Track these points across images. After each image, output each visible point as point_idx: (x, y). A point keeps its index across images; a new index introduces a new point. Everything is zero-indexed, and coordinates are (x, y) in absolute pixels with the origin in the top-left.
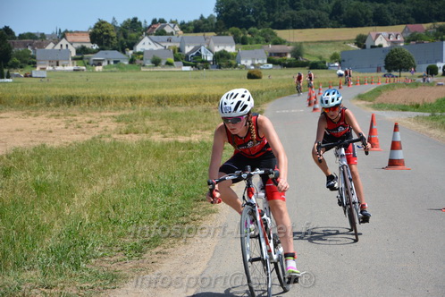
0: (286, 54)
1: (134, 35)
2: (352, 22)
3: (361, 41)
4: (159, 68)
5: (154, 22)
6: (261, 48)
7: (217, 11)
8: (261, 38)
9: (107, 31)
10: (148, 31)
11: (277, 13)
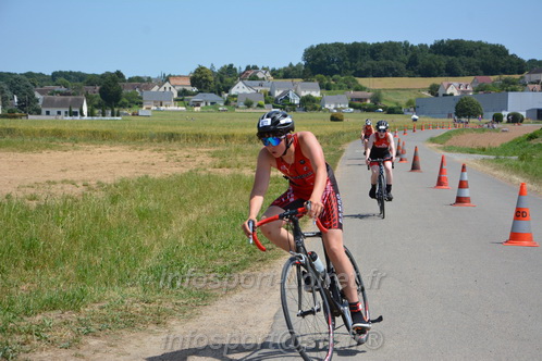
0: (366, 100)
1: (229, 80)
2: (427, 72)
3: (434, 90)
4: (251, 110)
5: (248, 68)
6: (344, 93)
7: (305, 59)
8: (344, 85)
9: (206, 76)
10: (242, 76)
11: (359, 62)
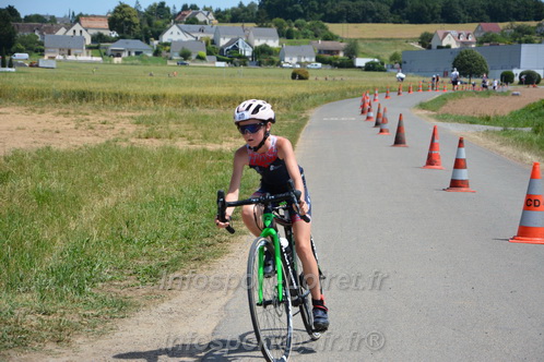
0: (338, 52)
1: (160, 22)
2: (417, 18)
3: (425, 41)
4: (188, 63)
5: (185, 8)
6: (309, 43)
8: (310, 32)
9: (129, 17)
10: (177, 18)
11: (329, 3)
